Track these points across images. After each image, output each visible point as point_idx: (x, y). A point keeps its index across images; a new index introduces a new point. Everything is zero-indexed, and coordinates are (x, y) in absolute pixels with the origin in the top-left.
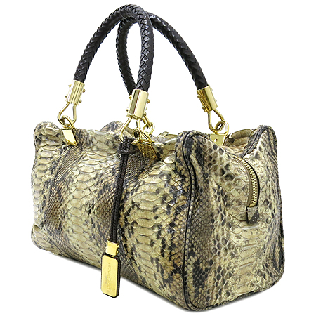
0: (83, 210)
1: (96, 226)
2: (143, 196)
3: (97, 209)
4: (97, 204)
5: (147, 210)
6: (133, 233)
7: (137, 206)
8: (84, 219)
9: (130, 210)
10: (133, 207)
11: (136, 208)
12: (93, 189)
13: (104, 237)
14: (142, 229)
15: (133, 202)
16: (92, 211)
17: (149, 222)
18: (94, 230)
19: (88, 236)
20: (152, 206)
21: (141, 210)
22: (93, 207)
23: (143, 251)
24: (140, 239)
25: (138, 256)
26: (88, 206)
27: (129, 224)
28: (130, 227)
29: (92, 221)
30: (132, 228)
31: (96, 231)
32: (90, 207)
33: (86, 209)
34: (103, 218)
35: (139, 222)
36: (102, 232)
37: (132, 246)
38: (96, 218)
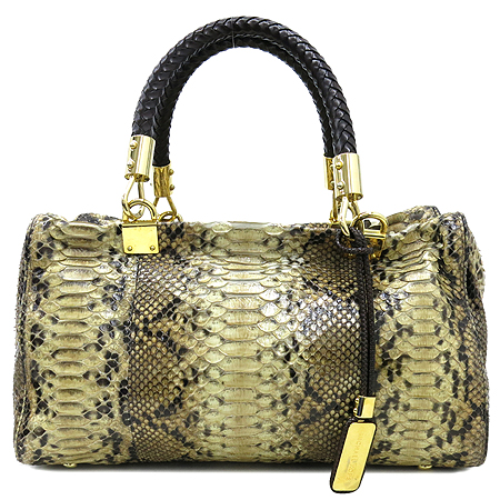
0: (267, 358)
1: (301, 380)
2: (416, 314)
3: (308, 351)
4: (304, 343)
5: (425, 334)
6: (399, 373)
7: (406, 330)
8: (267, 373)
9: (393, 339)
10: (400, 334)
11: (405, 334)
12: (281, 319)
13: (315, 395)
14: (419, 364)
15: (398, 326)
16: (294, 357)
17: (431, 351)
18: (292, 387)
19: (266, 402)
20: (433, 326)
21: (417, 335)
22: (297, 349)
23: (417, 397)
24: (414, 380)
25: (401, 408)
26: (282, 349)
27: (391, 361)
28: (393, 365)
29: (293, 374)
30: (399, 366)
31: (297, 389)
32: (286, 349)
33: (275, 356)
34: (323, 362)
35: (414, 354)
36: (316, 386)
37: (392, 395)
38: (305, 364)
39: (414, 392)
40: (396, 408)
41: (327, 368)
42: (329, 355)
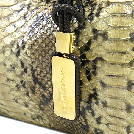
0: (8, 52)
1: (29, 70)
2: (112, 21)
3: (30, 48)
4: (30, 42)
5: (119, 40)
6: (95, 73)
7: (102, 35)
8: (9, 63)
9: (89, 43)
10: (95, 38)
11: (100, 39)
12: (20, 23)
13: (40, 84)
14: (112, 68)
15: (94, 31)
16: (22, 52)
17: (125, 57)
18: (25, 76)
19: (13, 85)
20: (128, 33)
21: (111, 40)
22: (24, 47)
23: (112, 97)
24: (107, 81)
25: (100, 104)
26: (15, 46)
27: (88, 61)
28: (90, 66)
29: (23, 65)
30: (94, 67)
31: (28, 78)
32: (18, 46)
33: (12, 51)
34: (40, 58)
35: (108, 58)
36: (39, 77)
37: (92, 92)
38: (29, 59)
39: (109, 91)
40: (97, 103)
41: (44, 63)
42: (44, 53)
